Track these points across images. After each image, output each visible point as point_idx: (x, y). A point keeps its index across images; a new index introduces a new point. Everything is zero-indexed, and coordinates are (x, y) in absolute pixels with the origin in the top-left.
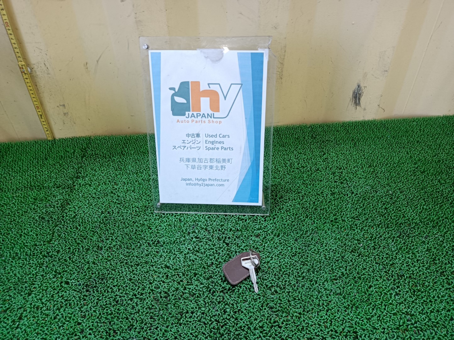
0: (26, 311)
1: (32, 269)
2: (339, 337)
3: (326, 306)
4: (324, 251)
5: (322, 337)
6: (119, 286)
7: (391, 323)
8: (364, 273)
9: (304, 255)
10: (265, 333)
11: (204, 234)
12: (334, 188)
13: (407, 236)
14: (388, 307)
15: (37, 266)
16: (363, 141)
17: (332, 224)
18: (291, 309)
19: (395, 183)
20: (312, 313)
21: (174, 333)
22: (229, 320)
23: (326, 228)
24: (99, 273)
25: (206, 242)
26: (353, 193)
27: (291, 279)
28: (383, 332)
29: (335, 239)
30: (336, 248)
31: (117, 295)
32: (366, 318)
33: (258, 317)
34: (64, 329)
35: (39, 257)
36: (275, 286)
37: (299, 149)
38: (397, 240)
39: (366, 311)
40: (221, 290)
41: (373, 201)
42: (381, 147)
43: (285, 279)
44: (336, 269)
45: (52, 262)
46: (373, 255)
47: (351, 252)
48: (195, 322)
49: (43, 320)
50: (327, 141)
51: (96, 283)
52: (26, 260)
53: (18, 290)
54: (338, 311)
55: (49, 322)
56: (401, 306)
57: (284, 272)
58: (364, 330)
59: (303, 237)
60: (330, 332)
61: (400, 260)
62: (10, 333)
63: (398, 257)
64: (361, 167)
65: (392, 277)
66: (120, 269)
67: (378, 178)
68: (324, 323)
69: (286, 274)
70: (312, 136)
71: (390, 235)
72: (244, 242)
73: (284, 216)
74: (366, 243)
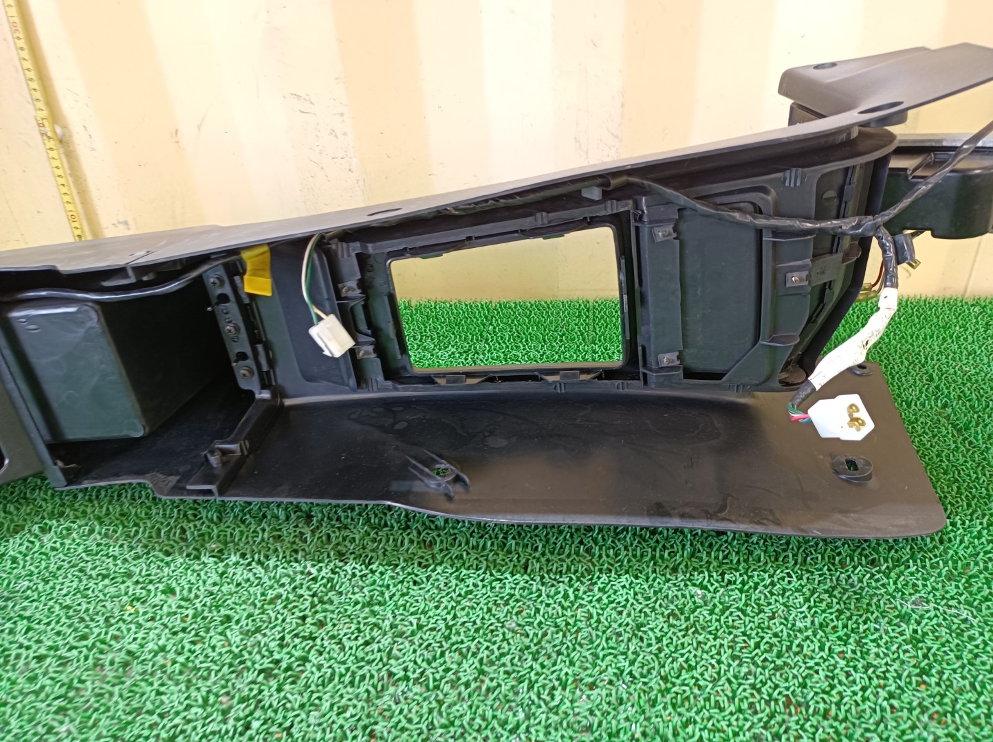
4: (591, 602)
13: (855, 593)
30: (627, 600)
44: (604, 656)
46: (730, 633)
47: (669, 616)
57: (453, 644)
65: (768, 703)
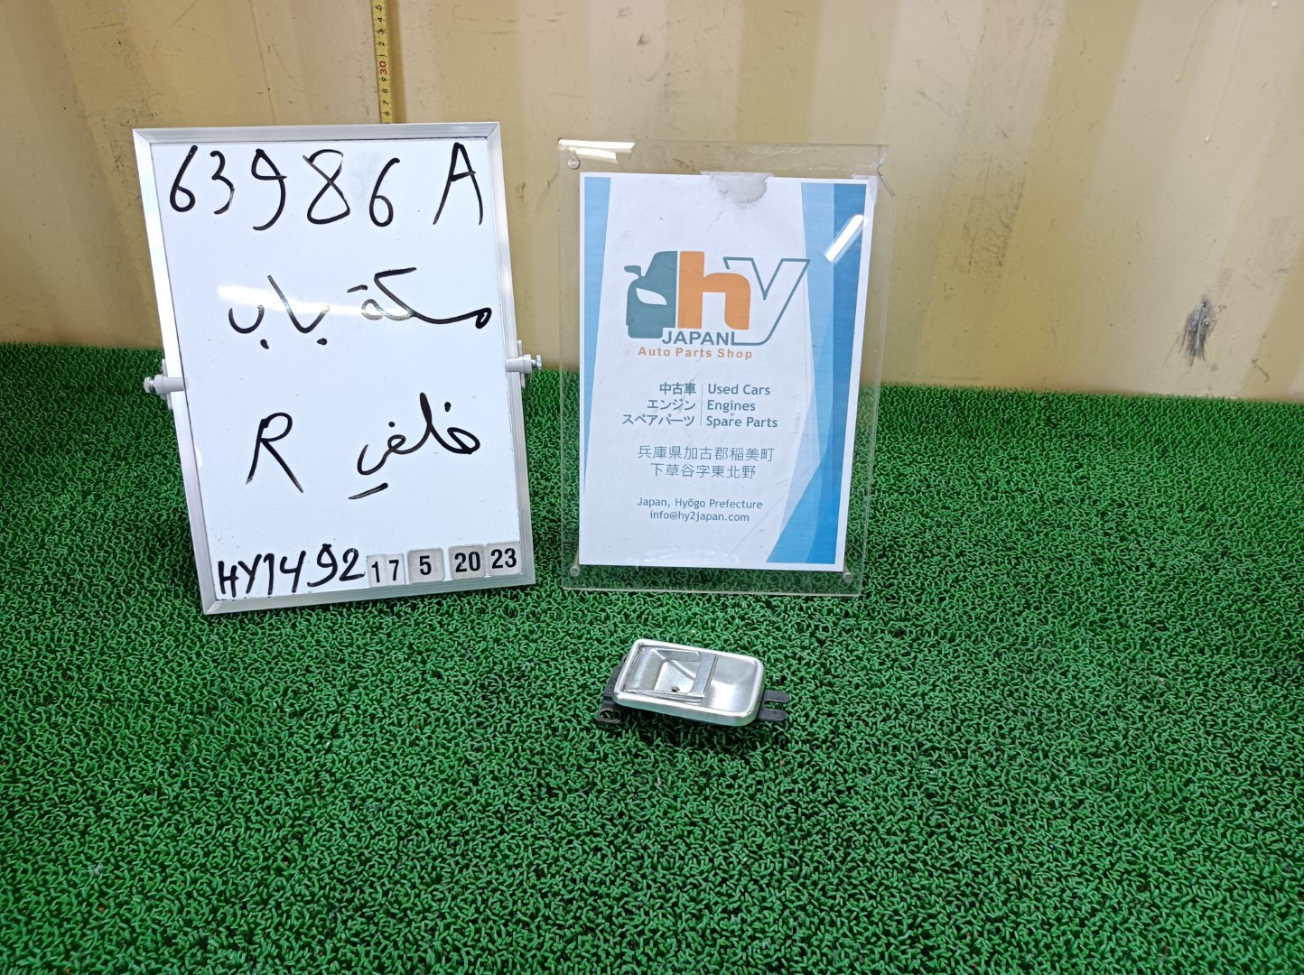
0: (348, 719)
1: (355, 635)
2: (1100, 879)
3: (1070, 810)
5: (1058, 873)
6: (558, 698)
7: (1241, 870)
8: (1172, 751)
9: (1017, 690)
10: (917, 846)
11: (762, 612)
12: (1103, 548)
14: (1233, 833)
15: (367, 631)
16: (1187, 446)
17: (1092, 630)
18: (980, 804)
19: (1270, 555)
20: (1034, 819)
21: (692, 813)
22: (825, 805)
23: (1077, 638)
24: (510, 664)
25: (768, 631)
26: (1153, 565)
27: (982, 737)
28: (1217, 887)
29: (1101, 665)
31: (554, 715)
32: (1174, 849)
33: (897, 808)
34: (434, 769)
35: (371, 612)
36: (940, 749)
37: (1013, 448)
38: (1267, 687)
39: (1175, 834)
40: (804, 737)
41: (1208, 591)
42: (1236, 466)
43: (968, 737)
45: (399, 627)
46: (1198, 714)
47: (1140, 700)
48: (742, 799)
49: (387, 744)
50: (1088, 435)
51: (504, 685)
52: (341, 614)
53: (327, 674)
54: (1102, 823)
55: (399, 749)
56: (1268, 834)
58: (1167, 874)
59: (1017, 650)
60: (1079, 866)
61: (1273, 733)
62: (314, 760)
63: (1266, 727)
64: (1177, 507)
65: (1248, 768)
66: (561, 662)
67: (1223, 539)
68: (1064, 844)
69: (969, 726)
70: (1049, 419)
71: (1247, 672)
72: (863, 643)
73: (969, 597)
74: (1182, 683)
